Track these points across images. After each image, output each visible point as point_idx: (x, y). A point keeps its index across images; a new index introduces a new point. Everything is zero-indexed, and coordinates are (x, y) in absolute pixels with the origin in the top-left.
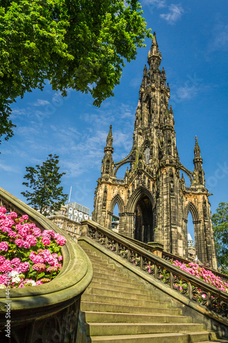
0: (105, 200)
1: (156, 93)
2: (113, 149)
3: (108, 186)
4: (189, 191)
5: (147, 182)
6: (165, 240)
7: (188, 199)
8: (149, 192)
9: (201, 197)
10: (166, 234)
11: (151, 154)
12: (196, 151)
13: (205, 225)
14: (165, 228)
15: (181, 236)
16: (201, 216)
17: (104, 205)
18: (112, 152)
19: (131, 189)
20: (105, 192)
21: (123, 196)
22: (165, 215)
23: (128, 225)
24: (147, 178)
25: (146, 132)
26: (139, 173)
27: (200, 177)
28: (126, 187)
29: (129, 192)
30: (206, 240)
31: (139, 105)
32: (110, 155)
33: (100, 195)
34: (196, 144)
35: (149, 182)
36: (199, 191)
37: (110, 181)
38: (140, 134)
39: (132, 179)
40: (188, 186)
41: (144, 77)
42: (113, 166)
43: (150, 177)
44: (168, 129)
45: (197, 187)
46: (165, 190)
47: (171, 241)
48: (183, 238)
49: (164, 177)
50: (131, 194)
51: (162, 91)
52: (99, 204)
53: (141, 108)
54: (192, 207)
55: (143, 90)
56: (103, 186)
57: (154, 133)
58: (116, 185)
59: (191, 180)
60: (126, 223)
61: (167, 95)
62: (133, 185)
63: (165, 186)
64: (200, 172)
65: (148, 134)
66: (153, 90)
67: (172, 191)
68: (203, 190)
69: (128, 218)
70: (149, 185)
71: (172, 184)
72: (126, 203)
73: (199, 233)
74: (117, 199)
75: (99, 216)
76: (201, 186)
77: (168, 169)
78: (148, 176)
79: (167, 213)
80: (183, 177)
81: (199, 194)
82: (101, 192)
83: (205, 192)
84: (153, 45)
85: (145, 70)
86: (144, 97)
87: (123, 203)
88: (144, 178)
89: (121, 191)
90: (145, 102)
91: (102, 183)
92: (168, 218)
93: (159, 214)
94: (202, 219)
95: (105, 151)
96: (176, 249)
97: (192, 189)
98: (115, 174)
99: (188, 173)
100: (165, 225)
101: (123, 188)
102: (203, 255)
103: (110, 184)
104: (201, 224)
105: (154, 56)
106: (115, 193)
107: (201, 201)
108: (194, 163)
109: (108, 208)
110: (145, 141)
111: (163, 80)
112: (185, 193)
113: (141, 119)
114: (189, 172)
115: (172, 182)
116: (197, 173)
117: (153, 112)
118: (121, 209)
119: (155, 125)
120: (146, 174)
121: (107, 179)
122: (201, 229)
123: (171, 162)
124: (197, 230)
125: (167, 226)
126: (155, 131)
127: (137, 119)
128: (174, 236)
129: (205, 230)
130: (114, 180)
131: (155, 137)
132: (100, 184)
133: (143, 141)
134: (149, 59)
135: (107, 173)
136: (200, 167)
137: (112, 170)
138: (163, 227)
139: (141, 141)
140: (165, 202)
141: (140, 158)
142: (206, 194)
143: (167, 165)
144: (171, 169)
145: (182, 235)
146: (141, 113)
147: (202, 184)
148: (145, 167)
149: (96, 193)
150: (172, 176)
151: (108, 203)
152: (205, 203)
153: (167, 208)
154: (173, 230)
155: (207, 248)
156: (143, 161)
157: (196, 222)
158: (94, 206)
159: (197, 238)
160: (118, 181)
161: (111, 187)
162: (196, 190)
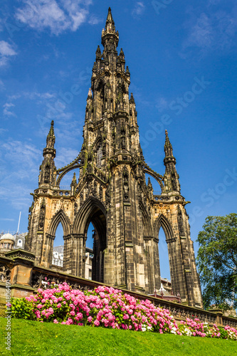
0: (42, 218)
1: (111, 78)
2: (54, 150)
3: (47, 200)
4: (159, 200)
5: (98, 190)
6: (118, 266)
7: (158, 210)
8: (101, 203)
9: (175, 206)
10: (119, 256)
11: (104, 153)
12: (168, 148)
13: (181, 243)
14: (118, 249)
15: (141, 259)
16: (176, 232)
17: (42, 225)
18: (54, 155)
19: (78, 201)
20: (43, 207)
21: (69, 213)
22: (118, 231)
23: (75, 251)
24: (98, 185)
25: (97, 127)
26: (88, 179)
27: (172, 181)
28: (72, 199)
29: (76, 205)
30: (183, 263)
31: (90, 93)
32: (51, 159)
33: (36, 213)
34: (167, 140)
35: (101, 189)
36: (172, 199)
37: (50, 192)
38: (91, 129)
39: (79, 189)
40: (158, 194)
41: (97, 60)
42: (55, 173)
43: (102, 184)
44: (121, 117)
45: (170, 194)
46: (117, 196)
47: (126, 266)
48: (144, 260)
49: (116, 179)
50: (79, 208)
51: (118, 75)
52: (35, 225)
53: (92, 98)
54: (163, 221)
55: (95, 75)
56: (40, 200)
57: (108, 126)
58: (59, 198)
59: (161, 186)
60: (73, 248)
61: (126, 80)
62: (82, 196)
63: (117, 190)
64: (173, 175)
65: (101, 130)
66: (107, 74)
67: (126, 196)
68: (177, 198)
69: (76, 242)
70: (101, 194)
71: (125, 187)
72: (72, 221)
73: (174, 255)
74: (60, 215)
75: (34, 241)
76: (175, 193)
77: (121, 167)
78: (99, 181)
79: (120, 228)
80: (149, 182)
81: (172, 203)
82: (37, 208)
83: (180, 200)
84: (107, 23)
85: (98, 51)
86: (96, 84)
87: (69, 222)
88: (95, 185)
89: (65, 206)
90: (98, 90)
91: (39, 196)
92: (121, 234)
93: (110, 230)
94: (178, 236)
95: (44, 154)
96: (133, 277)
97: (163, 198)
98: (58, 183)
99: (157, 177)
100: (118, 244)
101: (68, 202)
102: (181, 284)
103: (50, 197)
104: (177, 243)
105: (108, 35)
106: (58, 209)
107: (175, 212)
108: (165, 164)
109: (47, 229)
110: (97, 138)
111: (121, 63)
112: (153, 203)
113: (93, 111)
114: (159, 176)
115: (126, 184)
116: (169, 176)
117: (106, 101)
118: (66, 230)
119: (109, 116)
120: (97, 179)
121: (45, 191)
122: (177, 249)
123: (125, 159)
124: (171, 251)
125: (120, 246)
126: (109, 123)
127: (87, 111)
128: (129, 258)
129: (182, 250)
130: (55, 191)
131: (109, 131)
132: (36, 197)
133: (95, 138)
134: (103, 38)
135: (46, 182)
136: (173, 168)
137: (53, 179)
138: (115, 247)
139: (92, 139)
140: (117, 213)
141: (90, 159)
142: (182, 203)
143: (120, 163)
144: (125, 168)
145: (144, 256)
146: (93, 104)
147: (175, 190)
148: (96, 170)
149: (30, 210)
150: (126, 176)
151: (47, 222)
152: (180, 214)
153: (120, 220)
154: (128, 249)
155: (185, 275)
156: (93, 164)
157: (170, 241)
158: (29, 229)
159: (172, 262)
160: (61, 192)
161: (51, 200)
162: (167, 198)
